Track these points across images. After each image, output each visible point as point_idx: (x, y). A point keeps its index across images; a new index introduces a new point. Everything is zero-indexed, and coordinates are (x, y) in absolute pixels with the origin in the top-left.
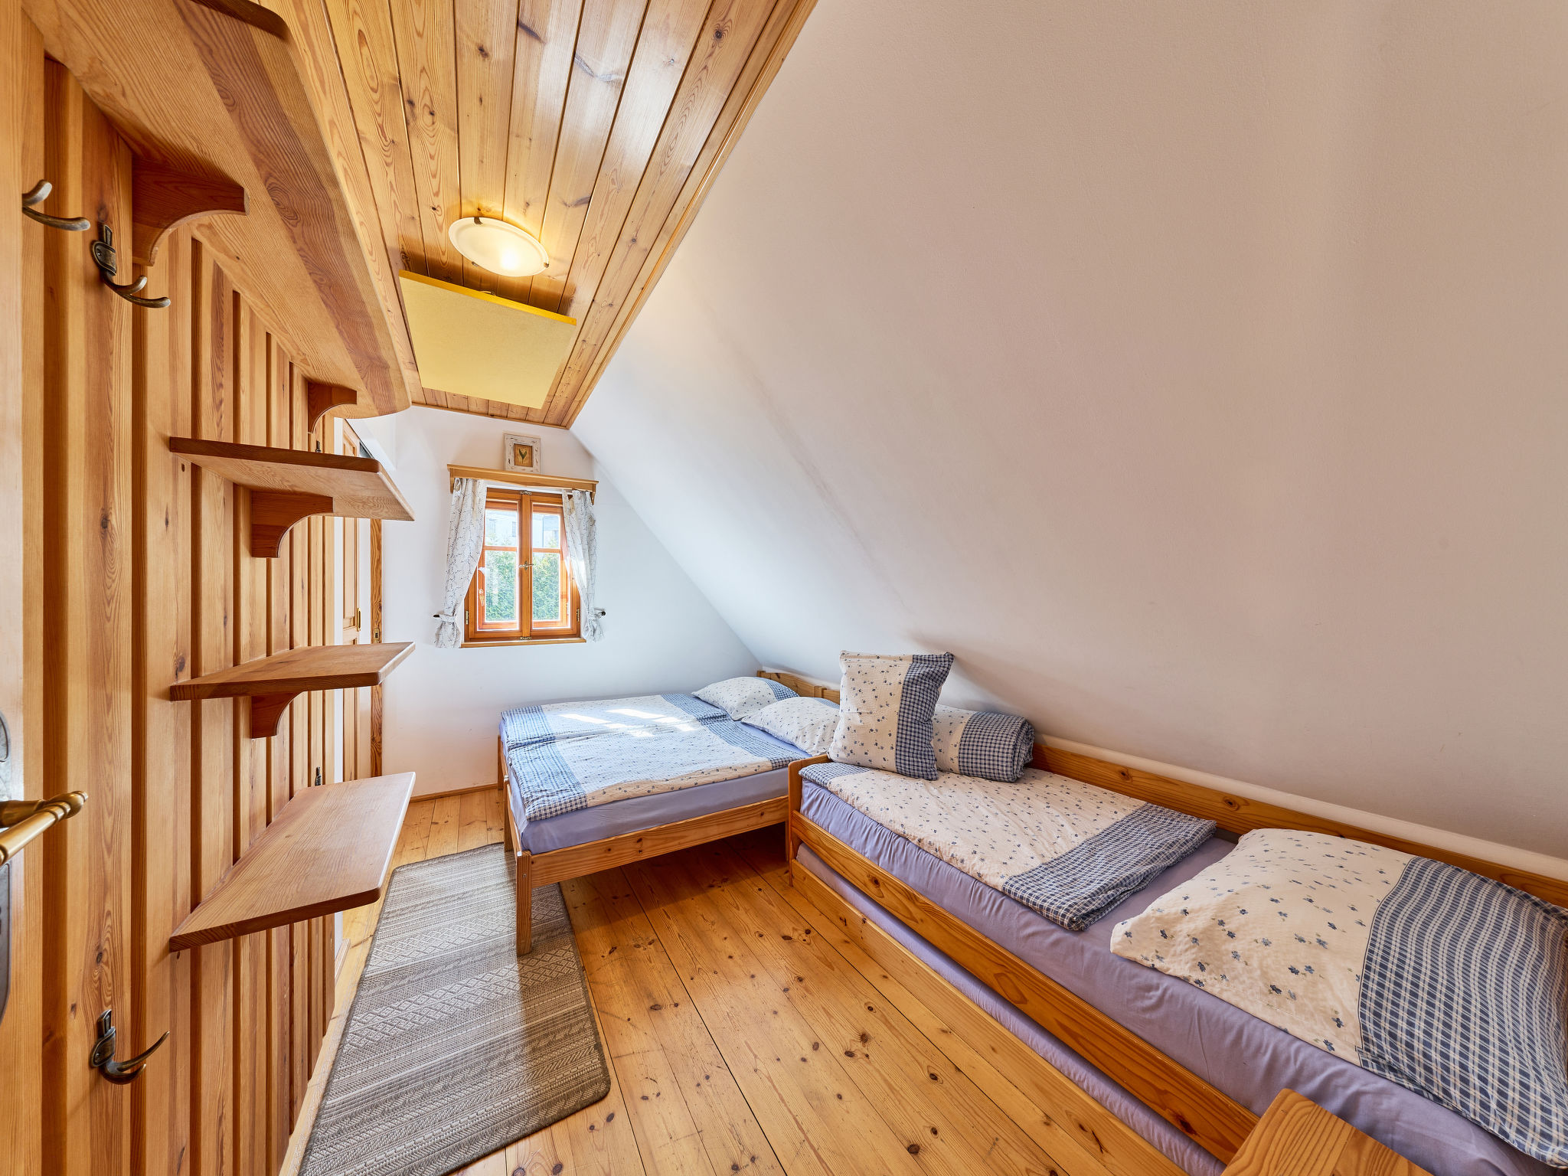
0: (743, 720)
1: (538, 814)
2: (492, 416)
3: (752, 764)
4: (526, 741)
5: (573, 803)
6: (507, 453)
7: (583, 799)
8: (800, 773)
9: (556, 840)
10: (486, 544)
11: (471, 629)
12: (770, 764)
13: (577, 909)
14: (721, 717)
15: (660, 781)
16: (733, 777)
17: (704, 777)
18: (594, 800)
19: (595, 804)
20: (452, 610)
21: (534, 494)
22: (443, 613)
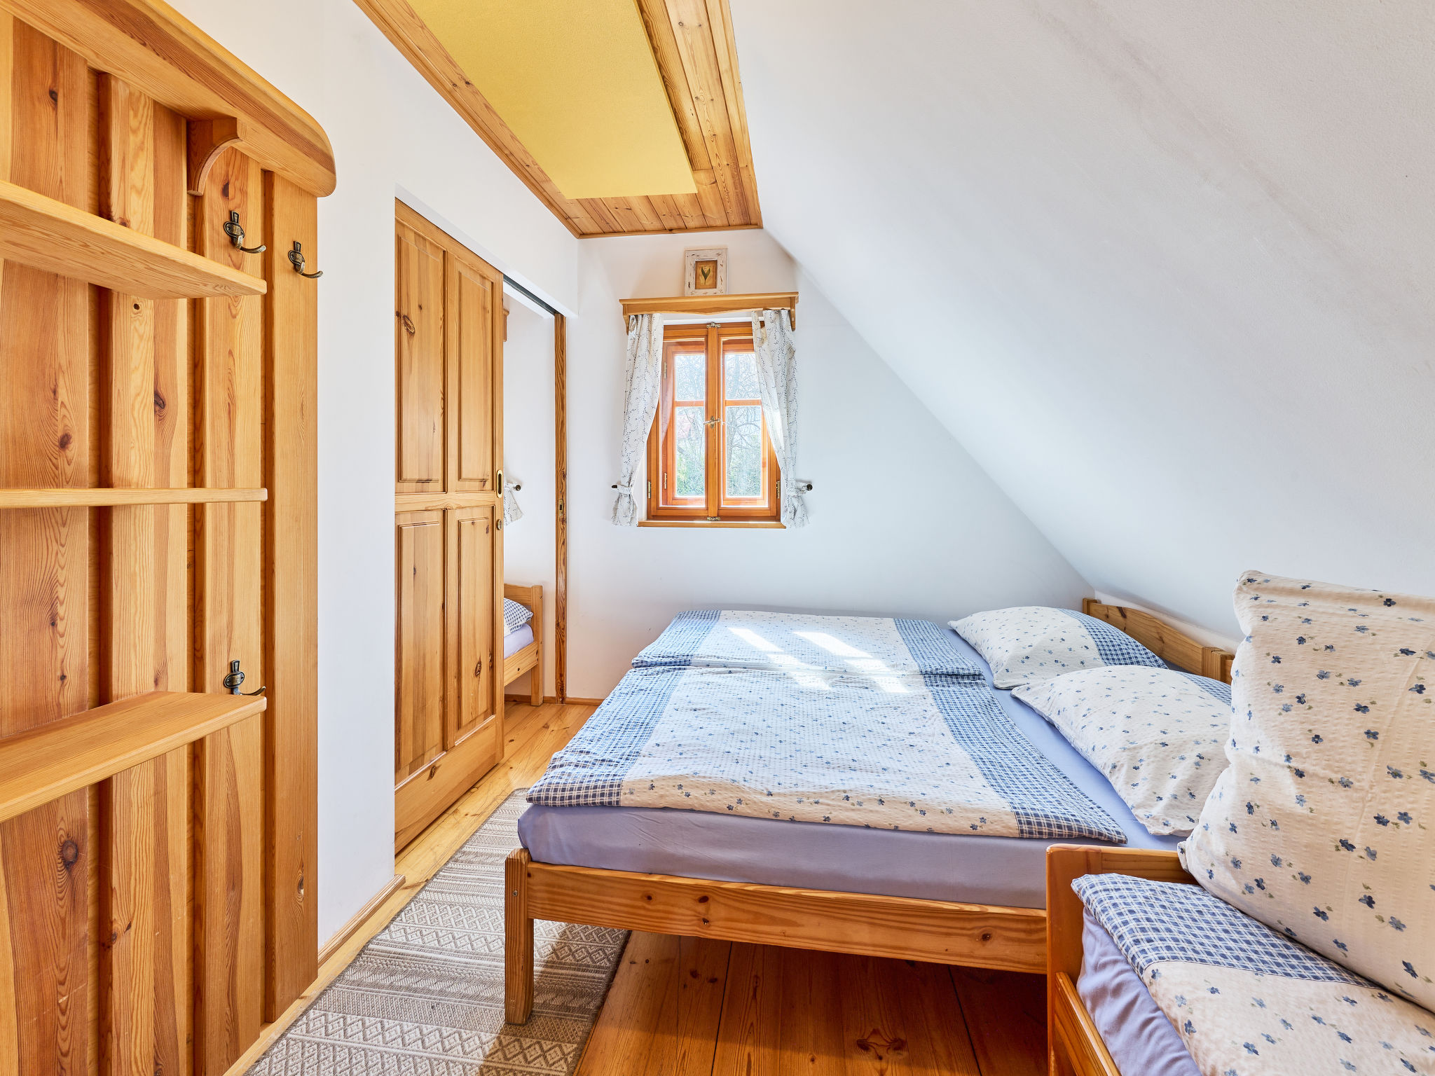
0: (1014, 692)
1: (543, 795)
2: (671, 230)
3: (966, 810)
4: (655, 660)
5: (599, 791)
6: (687, 275)
7: (615, 789)
8: (1075, 885)
9: (565, 849)
10: (677, 399)
11: (653, 504)
12: (1013, 822)
13: (633, 965)
14: (968, 676)
15: (755, 791)
16: (913, 827)
17: (847, 810)
18: (632, 797)
19: (632, 804)
20: (627, 479)
21: (724, 325)
22: (620, 483)
